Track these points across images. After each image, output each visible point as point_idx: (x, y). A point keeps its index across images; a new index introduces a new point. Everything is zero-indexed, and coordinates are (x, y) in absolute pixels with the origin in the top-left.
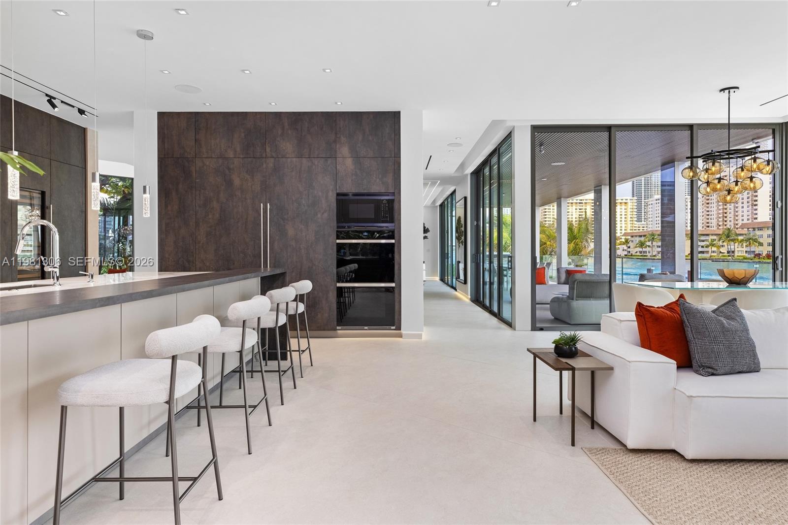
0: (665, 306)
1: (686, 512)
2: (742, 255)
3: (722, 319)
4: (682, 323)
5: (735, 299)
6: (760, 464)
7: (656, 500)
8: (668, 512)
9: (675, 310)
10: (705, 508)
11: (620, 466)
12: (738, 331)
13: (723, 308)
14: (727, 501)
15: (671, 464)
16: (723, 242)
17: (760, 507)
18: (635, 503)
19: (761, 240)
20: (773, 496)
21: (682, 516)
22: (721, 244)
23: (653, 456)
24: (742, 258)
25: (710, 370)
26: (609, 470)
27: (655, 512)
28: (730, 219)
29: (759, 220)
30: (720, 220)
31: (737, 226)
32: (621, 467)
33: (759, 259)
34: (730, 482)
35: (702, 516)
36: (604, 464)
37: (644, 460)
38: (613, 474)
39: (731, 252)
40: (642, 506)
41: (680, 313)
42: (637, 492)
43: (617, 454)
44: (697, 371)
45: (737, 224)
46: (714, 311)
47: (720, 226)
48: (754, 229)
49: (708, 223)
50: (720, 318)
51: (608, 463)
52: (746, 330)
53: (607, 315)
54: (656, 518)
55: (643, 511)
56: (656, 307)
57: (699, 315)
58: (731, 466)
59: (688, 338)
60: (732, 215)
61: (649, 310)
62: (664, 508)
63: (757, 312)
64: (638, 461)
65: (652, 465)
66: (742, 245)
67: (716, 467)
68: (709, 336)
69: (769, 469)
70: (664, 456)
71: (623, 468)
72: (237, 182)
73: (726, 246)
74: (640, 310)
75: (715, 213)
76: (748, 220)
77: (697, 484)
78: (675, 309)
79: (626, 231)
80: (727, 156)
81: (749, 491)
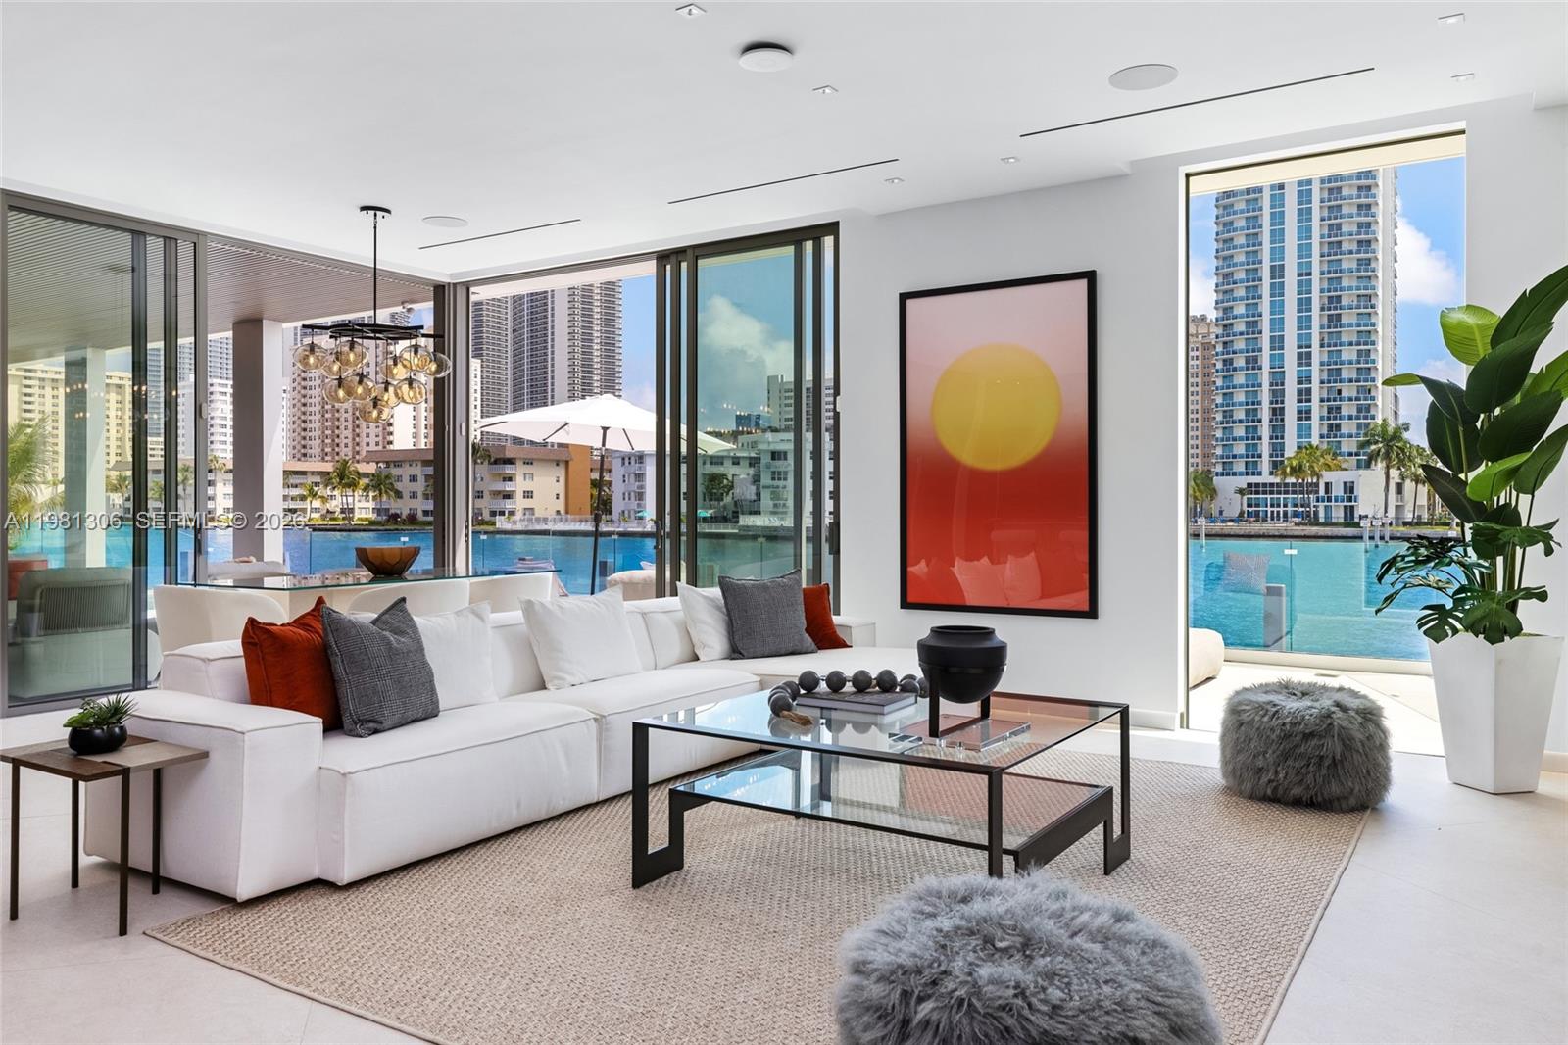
0: (294, 622)
1: (352, 961)
2: (367, 516)
3: (387, 634)
4: (326, 647)
5: (403, 600)
6: (442, 860)
7: (304, 963)
8: (325, 971)
9: (310, 626)
10: (378, 945)
11: (228, 936)
12: (410, 651)
13: (387, 616)
14: (406, 924)
15: (317, 903)
16: (334, 488)
17: (449, 916)
18: (269, 979)
19: (399, 486)
20: (463, 895)
21: (346, 967)
22: (329, 493)
23: (283, 901)
24: (367, 523)
25: (372, 725)
26: (210, 949)
27: (305, 979)
28: (346, 441)
29: (396, 446)
30: (327, 441)
31: (357, 457)
32: (231, 937)
33: (396, 524)
34: (407, 898)
35: (376, 956)
36: (198, 943)
37: (270, 913)
38: (220, 952)
39: (348, 511)
40: (283, 979)
41: (321, 632)
42: (268, 963)
43: (218, 920)
44: (351, 731)
45: (358, 453)
46: (374, 622)
47: (327, 454)
48: (388, 463)
49: (304, 447)
50: (384, 633)
51: (204, 939)
52: (420, 649)
53: (177, 652)
54: (309, 986)
55: (285, 985)
56: (279, 624)
57: (353, 632)
58: (404, 876)
59: (336, 676)
60: (349, 433)
61: (267, 630)
62: (319, 969)
63: (434, 619)
64: (259, 917)
65: (284, 915)
66: (367, 496)
67: (384, 884)
68: (370, 666)
69: (454, 863)
70: (302, 895)
71: (235, 938)
73: (339, 498)
74: (254, 633)
75: (317, 425)
76: (377, 444)
77: (362, 917)
78: (312, 625)
79: (119, 458)
80: (373, 335)
81: (432, 900)
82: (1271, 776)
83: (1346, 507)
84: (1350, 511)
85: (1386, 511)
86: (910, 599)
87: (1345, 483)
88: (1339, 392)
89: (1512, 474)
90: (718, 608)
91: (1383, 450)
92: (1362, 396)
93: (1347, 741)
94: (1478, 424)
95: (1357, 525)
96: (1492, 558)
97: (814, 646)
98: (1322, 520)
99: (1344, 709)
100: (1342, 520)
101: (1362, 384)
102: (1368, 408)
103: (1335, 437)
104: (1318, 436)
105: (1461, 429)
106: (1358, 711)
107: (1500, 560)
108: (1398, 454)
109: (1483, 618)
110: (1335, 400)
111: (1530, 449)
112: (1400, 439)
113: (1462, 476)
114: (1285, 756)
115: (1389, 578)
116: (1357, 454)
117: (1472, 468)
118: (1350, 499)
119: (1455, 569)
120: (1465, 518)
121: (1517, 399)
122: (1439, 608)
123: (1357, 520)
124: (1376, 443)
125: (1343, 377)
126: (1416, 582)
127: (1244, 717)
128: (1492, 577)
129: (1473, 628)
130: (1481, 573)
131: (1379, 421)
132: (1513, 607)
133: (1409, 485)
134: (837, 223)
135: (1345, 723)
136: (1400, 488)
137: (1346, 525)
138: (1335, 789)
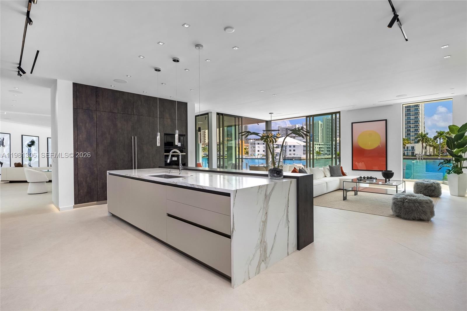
72: (119, 125)
82: (423, 192)
83: (412, 152)
84: (413, 153)
85: (422, 153)
86: (354, 169)
87: (412, 147)
88: (410, 126)
89: (461, 150)
90: (329, 170)
91: (421, 139)
92: (416, 127)
93: (435, 188)
94: (455, 143)
95: (415, 156)
96: (458, 163)
97: (342, 175)
98: (406, 155)
99: (435, 183)
100: (411, 155)
101: (416, 124)
102: (417, 130)
103: (409, 136)
104: (405, 136)
105: (452, 144)
106: (437, 183)
107: (459, 163)
108: (425, 140)
109: (457, 171)
110: (409, 128)
111: (464, 147)
112: (426, 136)
113: (452, 151)
114: (425, 189)
115: (440, 166)
116: (415, 140)
117: (454, 149)
118: (413, 150)
119: (452, 164)
120: (453, 157)
121: (462, 140)
122: (449, 170)
123: (415, 155)
124: (420, 137)
125: (411, 123)
126: (445, 166)
127: (418, 184)
128: (458, 165)
129: (455, 172)
130: (456, 165)
131: (420, 133)
132: (461, 169)
133: (428, 147)
134: (340, 112)
135: (435, 185)
136: (426, 148)
137: (412, 156)
138: (433, 194)
